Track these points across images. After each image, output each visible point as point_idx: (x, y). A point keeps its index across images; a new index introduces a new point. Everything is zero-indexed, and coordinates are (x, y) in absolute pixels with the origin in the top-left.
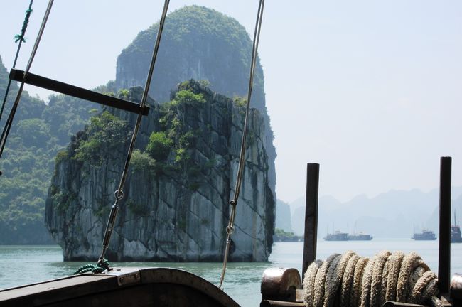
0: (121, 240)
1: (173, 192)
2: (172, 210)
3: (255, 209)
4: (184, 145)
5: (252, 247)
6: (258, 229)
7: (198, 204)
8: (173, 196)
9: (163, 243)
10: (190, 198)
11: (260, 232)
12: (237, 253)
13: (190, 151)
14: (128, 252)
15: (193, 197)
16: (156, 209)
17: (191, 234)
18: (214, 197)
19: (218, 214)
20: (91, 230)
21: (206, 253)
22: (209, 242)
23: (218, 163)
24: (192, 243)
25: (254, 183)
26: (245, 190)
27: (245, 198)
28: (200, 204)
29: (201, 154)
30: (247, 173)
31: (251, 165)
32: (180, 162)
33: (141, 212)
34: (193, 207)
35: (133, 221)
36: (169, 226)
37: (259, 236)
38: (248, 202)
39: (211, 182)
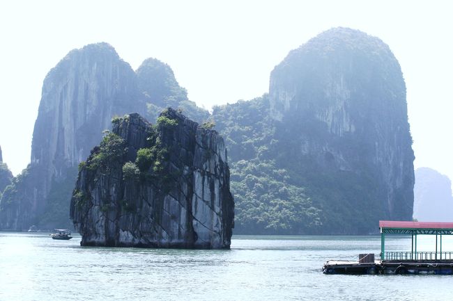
0: (117, 231)
1: (152, 194)
2: (151, 208)
3: (212, 208)
4: (160, 159)
5: (210, 237)
6: (215, 223)
7: (169, 204)
8: (152, 198)
9: (145, 233)
10: (163, 199)
11: (217, 226)
12: (199, 241)
13: (166, 163)
14: (122, 240)
15: (166, 198)
16: (141, 207)
17: (163, 226)
18: (181, 199)
19: (184, 211)
20: (97, 222)
21: (175, 241)
22: (176, 233)
23: (186, 172)
24: (164, 233)
25: (212, 188)
26: (205, 193)
27: (205, 200)
28: (171, 203)
29: (174, 166)
30: (206, 180)
31: (209, 174)
32: (158, 171)
33: (131, 209)
34: (165, 205)
35: (126, 216)
36: (149, 220)
37: (215, 229)
38: (207, 203)
39: (180, 187)
